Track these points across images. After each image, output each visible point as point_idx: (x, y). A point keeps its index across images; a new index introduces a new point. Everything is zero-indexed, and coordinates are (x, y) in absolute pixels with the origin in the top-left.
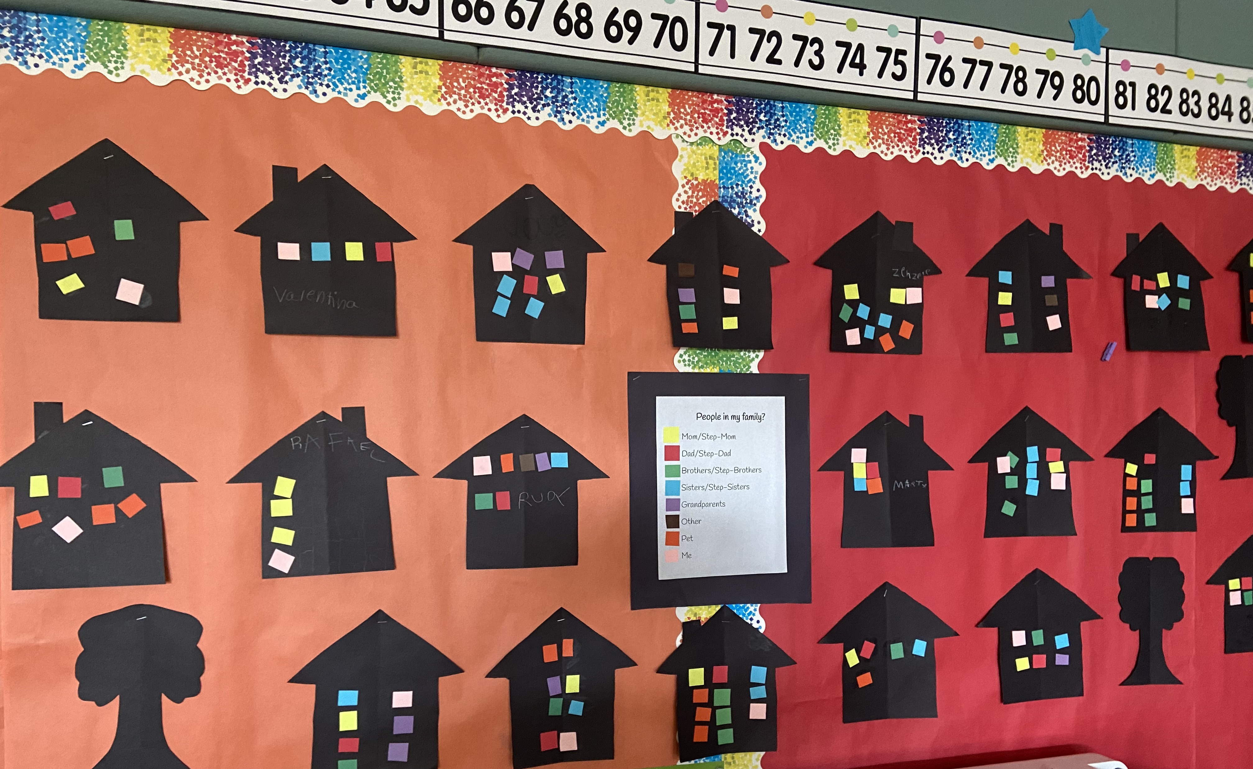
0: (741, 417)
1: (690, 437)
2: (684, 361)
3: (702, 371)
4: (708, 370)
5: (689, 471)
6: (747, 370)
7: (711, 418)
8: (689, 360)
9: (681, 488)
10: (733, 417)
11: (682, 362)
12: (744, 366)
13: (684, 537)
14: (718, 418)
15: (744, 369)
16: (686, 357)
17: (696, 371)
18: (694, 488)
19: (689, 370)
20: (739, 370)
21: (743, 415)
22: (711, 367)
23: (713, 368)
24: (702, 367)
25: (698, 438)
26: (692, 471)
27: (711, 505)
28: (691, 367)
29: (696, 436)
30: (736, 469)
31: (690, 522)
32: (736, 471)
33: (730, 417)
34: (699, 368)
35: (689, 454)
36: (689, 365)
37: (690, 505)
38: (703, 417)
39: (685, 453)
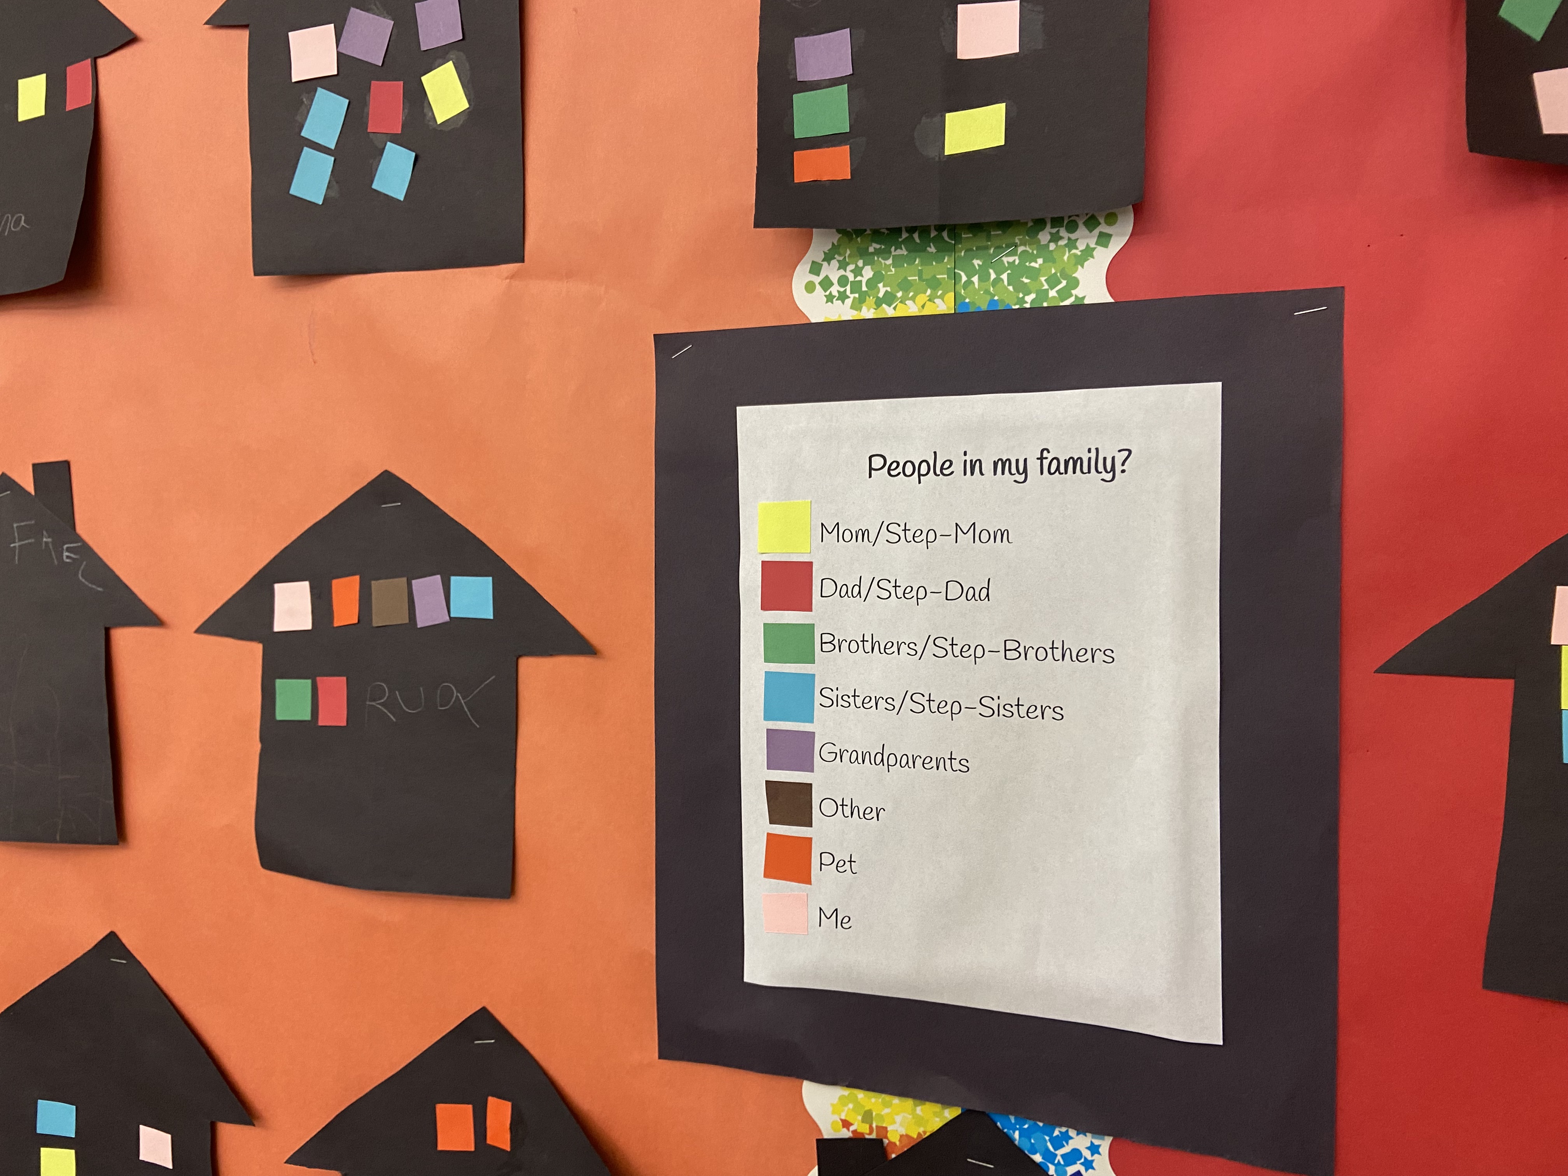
0: (1033, 466)
1: (847, 536)
2: (826, 284)
3: (889, 312)
4: (910, 309)
5: (845, 645)
6: (1064, 293)
7: (918, 470)
8: (843, 281)
9: (818, 699)
10: (1002, 465)
11: (818, 287)
12: (1053, 282)
13: (827, 859)
14: (944, 469)
15: (1052, 293)
16: (832, 271)
17: (868, 313)
18: (859, 701)
19: (842, 312)
20: (1029, 298)
21: (1041, 459)
22: (922, 298)
23: (931, 299)
24: (889, 299)
25: (872, 538)
26: (854, 647)
27: (919, 762)
28: (848, 302)
29: (865, 533)
30: (1010, 645)
31: (847, 811)
32: (1011, 655)
33: (988, 467)
34: (879, 303)
35: (844, 591)
36: (843, 297)
37: (846, 756)
38: (892, 468)
39: (829, 588)
